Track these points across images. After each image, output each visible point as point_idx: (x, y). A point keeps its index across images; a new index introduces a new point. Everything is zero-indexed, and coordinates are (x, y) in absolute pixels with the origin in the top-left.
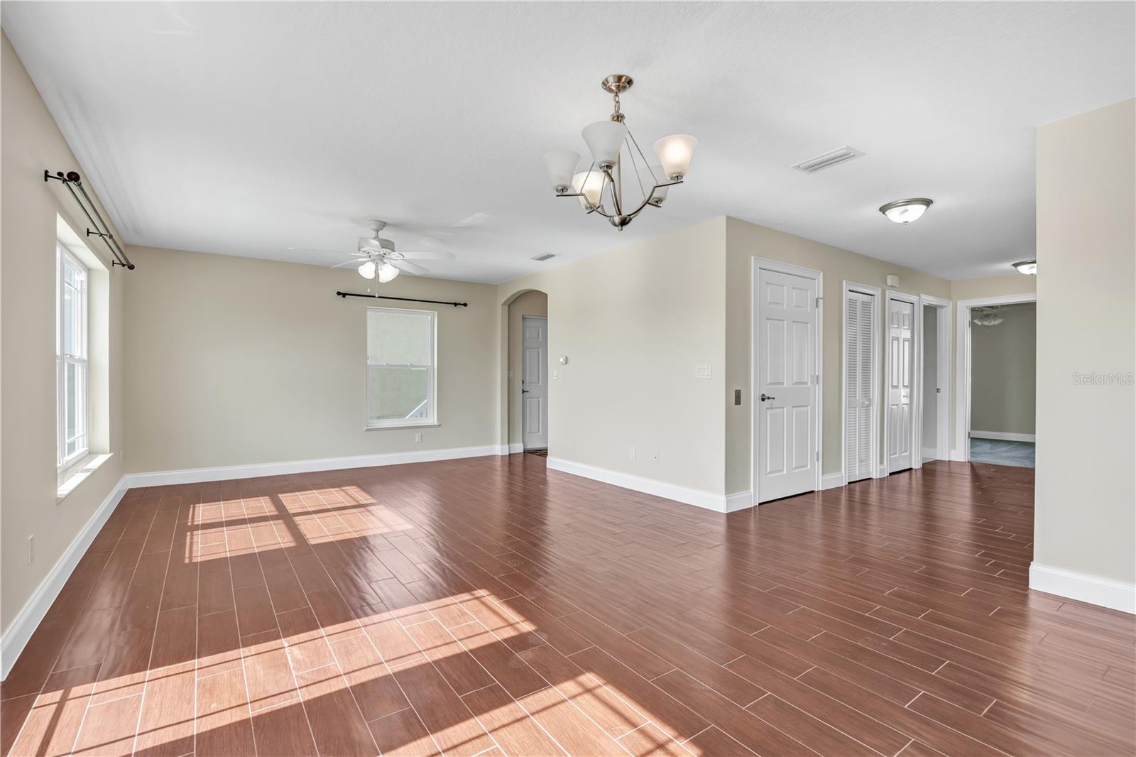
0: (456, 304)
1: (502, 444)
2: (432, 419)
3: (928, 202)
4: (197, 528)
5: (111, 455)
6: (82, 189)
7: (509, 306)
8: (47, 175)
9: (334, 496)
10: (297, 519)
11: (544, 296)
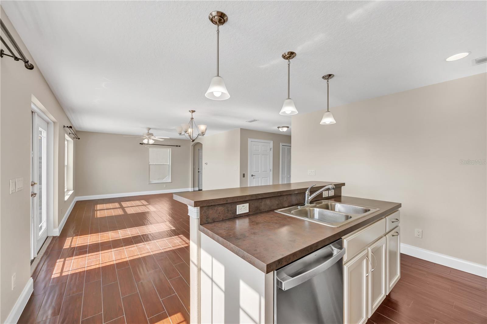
0: (177, 146)
1: (191, 188)
2: (170, 181)
3: (288, 127)
4: (98, 210)
5: (73, 191)
6: (73, 130)
7: (194, 146)
8: (64, 127)
9: (138, 203)
10: (125, 208)
11: (202, 144)
